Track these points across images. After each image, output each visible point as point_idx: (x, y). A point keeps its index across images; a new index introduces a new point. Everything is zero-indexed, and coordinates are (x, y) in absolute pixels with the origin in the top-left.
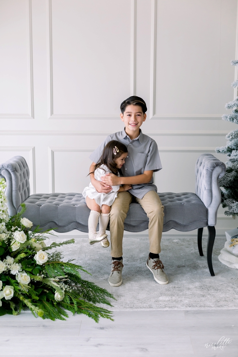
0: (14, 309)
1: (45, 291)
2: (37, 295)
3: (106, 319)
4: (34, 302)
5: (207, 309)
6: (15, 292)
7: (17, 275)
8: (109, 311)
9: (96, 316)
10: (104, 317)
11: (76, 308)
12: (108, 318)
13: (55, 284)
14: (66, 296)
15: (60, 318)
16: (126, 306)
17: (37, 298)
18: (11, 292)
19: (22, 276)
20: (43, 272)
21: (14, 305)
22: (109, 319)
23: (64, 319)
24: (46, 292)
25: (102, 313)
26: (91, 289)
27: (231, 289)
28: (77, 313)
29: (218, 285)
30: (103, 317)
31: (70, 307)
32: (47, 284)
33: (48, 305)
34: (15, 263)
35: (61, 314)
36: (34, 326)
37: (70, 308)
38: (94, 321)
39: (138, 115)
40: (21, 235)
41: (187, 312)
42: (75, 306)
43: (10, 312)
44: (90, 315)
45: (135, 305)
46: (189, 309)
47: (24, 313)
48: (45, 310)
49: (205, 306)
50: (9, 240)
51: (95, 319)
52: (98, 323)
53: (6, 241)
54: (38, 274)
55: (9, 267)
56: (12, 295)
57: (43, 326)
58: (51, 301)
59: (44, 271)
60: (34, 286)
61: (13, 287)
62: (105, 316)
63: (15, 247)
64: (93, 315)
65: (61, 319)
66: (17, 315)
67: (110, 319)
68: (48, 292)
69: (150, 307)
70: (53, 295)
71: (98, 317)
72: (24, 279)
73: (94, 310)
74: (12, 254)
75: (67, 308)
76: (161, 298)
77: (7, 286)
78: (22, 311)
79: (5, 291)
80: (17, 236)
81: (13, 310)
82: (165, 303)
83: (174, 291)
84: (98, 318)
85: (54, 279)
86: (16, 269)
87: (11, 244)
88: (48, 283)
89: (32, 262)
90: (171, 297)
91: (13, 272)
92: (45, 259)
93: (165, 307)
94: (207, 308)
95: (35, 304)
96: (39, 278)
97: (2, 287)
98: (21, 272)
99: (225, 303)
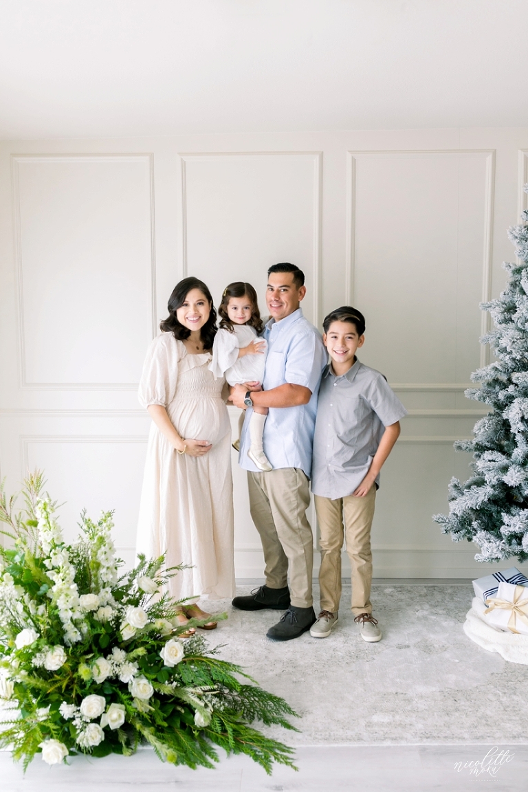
0: (126, 744)
1: (179, 708)
2: (165, 720)
3: (284, 766)
4: (159, 731)
5: (458, 743)
6: (127, 716)
7: (130, 683)
8: (289, 748)
9: (267, 758)
10: (281, 762)
11: (231, 741)
12: (287, 763)
13: (197, 700)
14: (214, 718)
15: (204, 764)
16: (317, 736)
17: (165, 724)
18: (120, 716)
19: (138, 684)
20: (174, 676)
21: (125, 737)
22: (290, 767)
23: (211, 766)
24: (179, 712)
25: (278, 751)
26: (257, 699)
27: (493, 698)
28: (233, 751)
29: (470, 688)
30: (279, 760)
31: (222, 739)
32: (180, 699)
33: (183, 738)
34: (127, 662)
35: (206, 753)
36: (160, 782)
37: (223, 742)
38: (264, 770)
39: (350, 338)
40: (137, 614)
41: (423, 750)
42: (231, 737)
43: (118, 750)
44: (256, 758)
45: (332, 733)
46: (427, 743)
47: (142, 751)
48: (179, 748)
49: (453, 738)
50: (118, 620)
51: (265, 767)
52: (270, 775)
53: (113, 622)
54: (166, 682)
55: (117, 669)
56: (122, 721)
57: (176, 782)
58: (187, 727)
59: (176, 675)
60: (159, 702)
61: (123, 706)
62: (282, 760)
63: (126, 634)
64: (262, 756)
65: (206, 766)
66: (130, 756)
67: (292, 766)
68: (183, 711)
69: (360, 739)
70: (192, 716)
71: (270, 761)
72: (142, 690)
73: (263, 746)
74: (122, 645)
75: (217, 741)
76: (376, 718)
77: (113, 704)
78: (140, 747)
79: (110, 715)
80: (132, 616)
81: (124, 745)
82: (383, 729)
83: (397, 701)
84: (271, 764)
85: (193, 690)
86: (128, 673)
87: (121, 628)
88: (184, 698)
89: (157, 659)
90: (393, 716)
91: (124, 679)
92: (180, 656)
93: (385, 738)
94: (457, 741)
95: (161, 734)
96: (168, 688)
97: (106, 708)
98: (137, 677)
99: (489, 731)
